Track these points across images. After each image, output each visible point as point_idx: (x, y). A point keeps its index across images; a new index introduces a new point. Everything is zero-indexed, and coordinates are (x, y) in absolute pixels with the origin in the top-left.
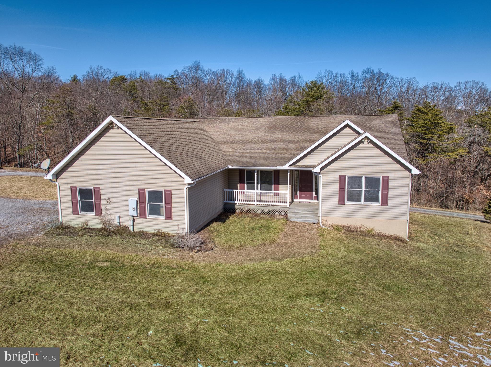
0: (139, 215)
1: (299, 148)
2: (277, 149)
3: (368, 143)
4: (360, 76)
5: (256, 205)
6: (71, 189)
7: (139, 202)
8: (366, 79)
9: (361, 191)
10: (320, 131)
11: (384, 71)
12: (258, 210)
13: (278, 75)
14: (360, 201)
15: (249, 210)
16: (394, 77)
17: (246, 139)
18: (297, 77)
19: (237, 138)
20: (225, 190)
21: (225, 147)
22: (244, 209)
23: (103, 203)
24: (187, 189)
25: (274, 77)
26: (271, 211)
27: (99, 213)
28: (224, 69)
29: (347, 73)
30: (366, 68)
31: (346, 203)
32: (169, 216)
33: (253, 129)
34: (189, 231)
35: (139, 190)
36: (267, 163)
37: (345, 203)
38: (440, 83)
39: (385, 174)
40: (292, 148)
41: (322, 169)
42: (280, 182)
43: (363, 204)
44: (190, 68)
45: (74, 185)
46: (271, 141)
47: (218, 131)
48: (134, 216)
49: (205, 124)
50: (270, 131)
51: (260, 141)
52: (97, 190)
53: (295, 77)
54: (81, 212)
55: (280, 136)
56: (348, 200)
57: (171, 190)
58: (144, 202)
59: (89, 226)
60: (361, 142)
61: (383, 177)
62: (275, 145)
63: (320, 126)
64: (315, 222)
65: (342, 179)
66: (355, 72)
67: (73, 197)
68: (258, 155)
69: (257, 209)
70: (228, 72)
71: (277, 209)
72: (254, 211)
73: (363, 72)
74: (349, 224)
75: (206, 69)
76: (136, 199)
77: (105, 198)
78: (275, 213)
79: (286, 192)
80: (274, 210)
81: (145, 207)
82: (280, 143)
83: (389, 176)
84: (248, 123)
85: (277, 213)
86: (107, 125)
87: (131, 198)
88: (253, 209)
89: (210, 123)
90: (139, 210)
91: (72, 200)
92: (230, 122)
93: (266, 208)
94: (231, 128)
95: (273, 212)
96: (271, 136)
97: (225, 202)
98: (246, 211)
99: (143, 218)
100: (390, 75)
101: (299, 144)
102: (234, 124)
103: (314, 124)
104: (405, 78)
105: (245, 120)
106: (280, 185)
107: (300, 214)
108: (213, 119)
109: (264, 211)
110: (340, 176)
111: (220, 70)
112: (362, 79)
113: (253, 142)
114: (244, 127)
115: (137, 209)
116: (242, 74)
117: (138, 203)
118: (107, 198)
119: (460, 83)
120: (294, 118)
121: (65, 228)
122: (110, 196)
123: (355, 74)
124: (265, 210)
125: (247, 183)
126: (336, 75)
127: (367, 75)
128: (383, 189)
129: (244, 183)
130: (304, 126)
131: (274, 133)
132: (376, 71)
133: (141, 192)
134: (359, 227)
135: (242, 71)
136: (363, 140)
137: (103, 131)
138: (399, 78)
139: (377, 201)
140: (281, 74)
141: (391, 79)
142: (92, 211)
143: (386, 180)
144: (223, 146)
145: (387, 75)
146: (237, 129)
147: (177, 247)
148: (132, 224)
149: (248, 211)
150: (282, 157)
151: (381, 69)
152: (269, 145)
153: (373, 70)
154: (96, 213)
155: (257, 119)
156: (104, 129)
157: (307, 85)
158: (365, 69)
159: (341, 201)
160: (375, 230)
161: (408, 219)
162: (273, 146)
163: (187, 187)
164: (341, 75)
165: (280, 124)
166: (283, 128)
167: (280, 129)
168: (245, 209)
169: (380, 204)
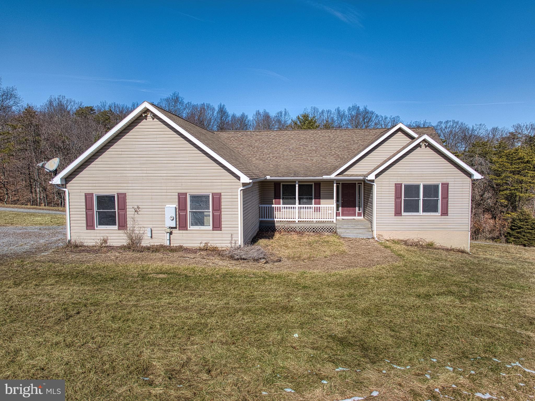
0: (178, 227)
1: (339, 160)
2: (315, 160)
3: (426, 147)
4: (347, 113)
5: (297, 222)
6: (86, 196)
7: (179, 210)
8: (352, 117)
9: (418, 201)
10: (357, 143)
11: (370, 109)
12: (300, 227)
13: (261, 111)
14: (417, 211)
15: (290, 228)
16: (378, 115)
17: (276, 151)
18: (283, 113)
19: (266, 151)
20: (260, 206)
21: (254, 159)
22: (283, 227)
23: (130, 212)
24: (242, 191)
25: (258, 113)
26: (315, 229)
27: (123, 226)
28: (204, 103)
29: (333, 111)
30: (352, 105)
31: (403, 214)
32: (217, 226)
33: (282, 142)
34: (242, 243)
35: (179, 194)
36: (309, 173)
37: (401, 214)
38: (422, 122)
39: (445, 181)
40: (331, 160)
41: (377, 176)
42: (321, 196)
43: (421, 214)
44: (167, 100)
45: (90, 192)
46: (306, 153)
47: (242, 144)
48: (172, 228)
49: (224, 137)
50: (301, 144)
51: (293, 154)
52: (123, 197)
53: (281, 113)
54: (98, 226)
55: (314, 148)
56: (404, 212)
57: (221, 194)
58: (185, 209)
59: (108, 244)
60: (418, 146)
61: (442, 184)
62: (311, 156)
63: (355, 139)
64: (369, 237)
65: (398, 187)
66: (341, 109)
67: (89, 208)
68: (295, 167)
69: (298, 227)
70: (208, 107)
71: (322, 225)
72: (296, 229)
73: (349, 109)
74: (407, 238)
75: (186, 102)
76: (175, 206)
77: (133, 206)
78: (319, 230)
79: (332, 206)
80: (319, 227)
81: (186, 215)
82: (316, 155)
83: (448, 183)
84: (275, 136)
85: (322, 230)
86: (139, 114)
87: (167, 206)
88: (294, 227)
89: (230, 136)
90: (177, 220)
91: (86, 211)
92: (253, 135)
93: (309, 225)
94: (256, 141)
95: (318, 229)
96: (304, 149)
97: (261, 219)
98: (286, 230)
99: (183, 230)
100: (375, 114)
101: (338, 155)
102: (258, 137)
103: (348, 136)
104: (389, 116)
105: (270, 134)
106: (321, 200)
107: (350, 229)
108: (233, 133)
109: (307, 229)
110: (396, 184)
111: (199, 104)
112: (349, 116)
113: (286, 154)
114: (271, 140)
115: (176, 218)
116: (224, 109)
117: (177, 211)
118: (136, 207)
119: (441, 122)
120: (324, 131)
121: (76, 246)
122: (138, 204)
123: (341, 111)
124: (308, 227)
125: (283, 199)
126: (323, 112)
127: (353, 113)
128: (443, 198)
129: (280, 199)
130: (338, 139)
131: (307, 146)
132: (361, 108)
133: (182, 198)
134: (417, 240)
135: (224, 105)
136: (421, 144)
137: (132, 123)
138: (383, 116)
139: (436, 210)
140: (265, 111)
141: (376, 117)
142: (114, 224)
143: (446, 186)
144: (251, 159)
145: (372, 113)
146: (264, 142)
147: (238, 259)
148: (168, 238)
149: (289, 230)
150: (325, 168)
151: (367, 106)
152: (304, 157)
153: (359, 107)
154: (119, 226)
155: (283, 132)
156: (134, 119)
157: (298, 118)
158: (351, 107)
159: (398, 213)
160: (435, 243)
161: (469, 230)
162: (309, 158)
163: (242, 188)
164: (328, 112)
165: (310, 136)
166: (314, 140)
167: (312, 141)
168: (285, 227)
169: (440, 214)
